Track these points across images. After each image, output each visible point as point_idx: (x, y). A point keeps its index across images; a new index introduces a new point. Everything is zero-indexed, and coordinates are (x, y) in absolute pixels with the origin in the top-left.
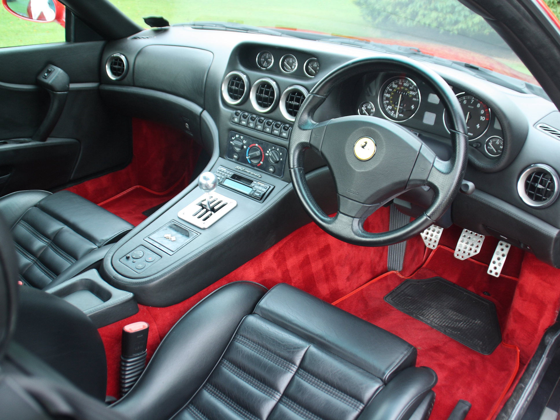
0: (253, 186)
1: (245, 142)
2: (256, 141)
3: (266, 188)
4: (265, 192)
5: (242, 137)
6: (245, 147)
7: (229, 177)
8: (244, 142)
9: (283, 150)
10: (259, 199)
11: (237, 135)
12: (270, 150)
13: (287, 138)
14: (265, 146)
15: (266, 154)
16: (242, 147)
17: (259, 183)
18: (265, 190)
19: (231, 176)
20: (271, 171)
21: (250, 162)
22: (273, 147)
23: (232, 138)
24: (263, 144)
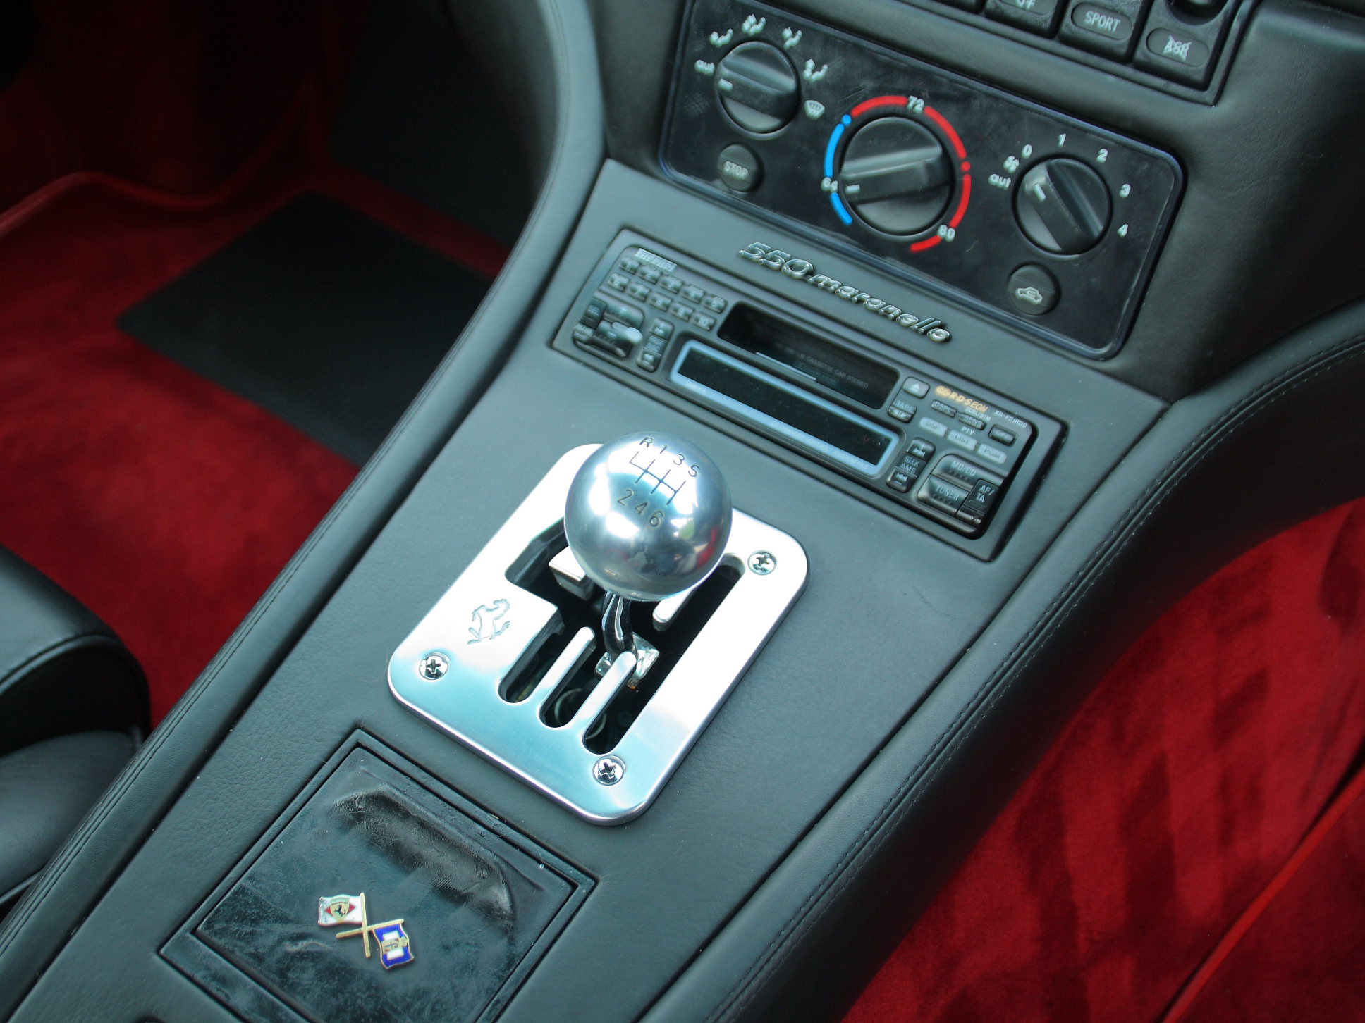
0: (908, 421)
1: (811, 73)
2: (913, 73)
3: (1008, 438)
4: (1006, 473)
5: (791, 39)
6: (814, 109)
7: (711, 327)
8: (807, 73)
9: (1146, 166)
10: (969, 530)
11: (752, 19)
12: (1027, 151)
13: (1198, 74)
14: (993, 119)
15: (995, 179)
16: (789, 108)
17: (941, 391)
18: (999, 457)
19: (721, 319)
20: (1026, 302)
21: (847, 219)
22: (1063, 138)
23: (714, 37)
24: (976, 104)
